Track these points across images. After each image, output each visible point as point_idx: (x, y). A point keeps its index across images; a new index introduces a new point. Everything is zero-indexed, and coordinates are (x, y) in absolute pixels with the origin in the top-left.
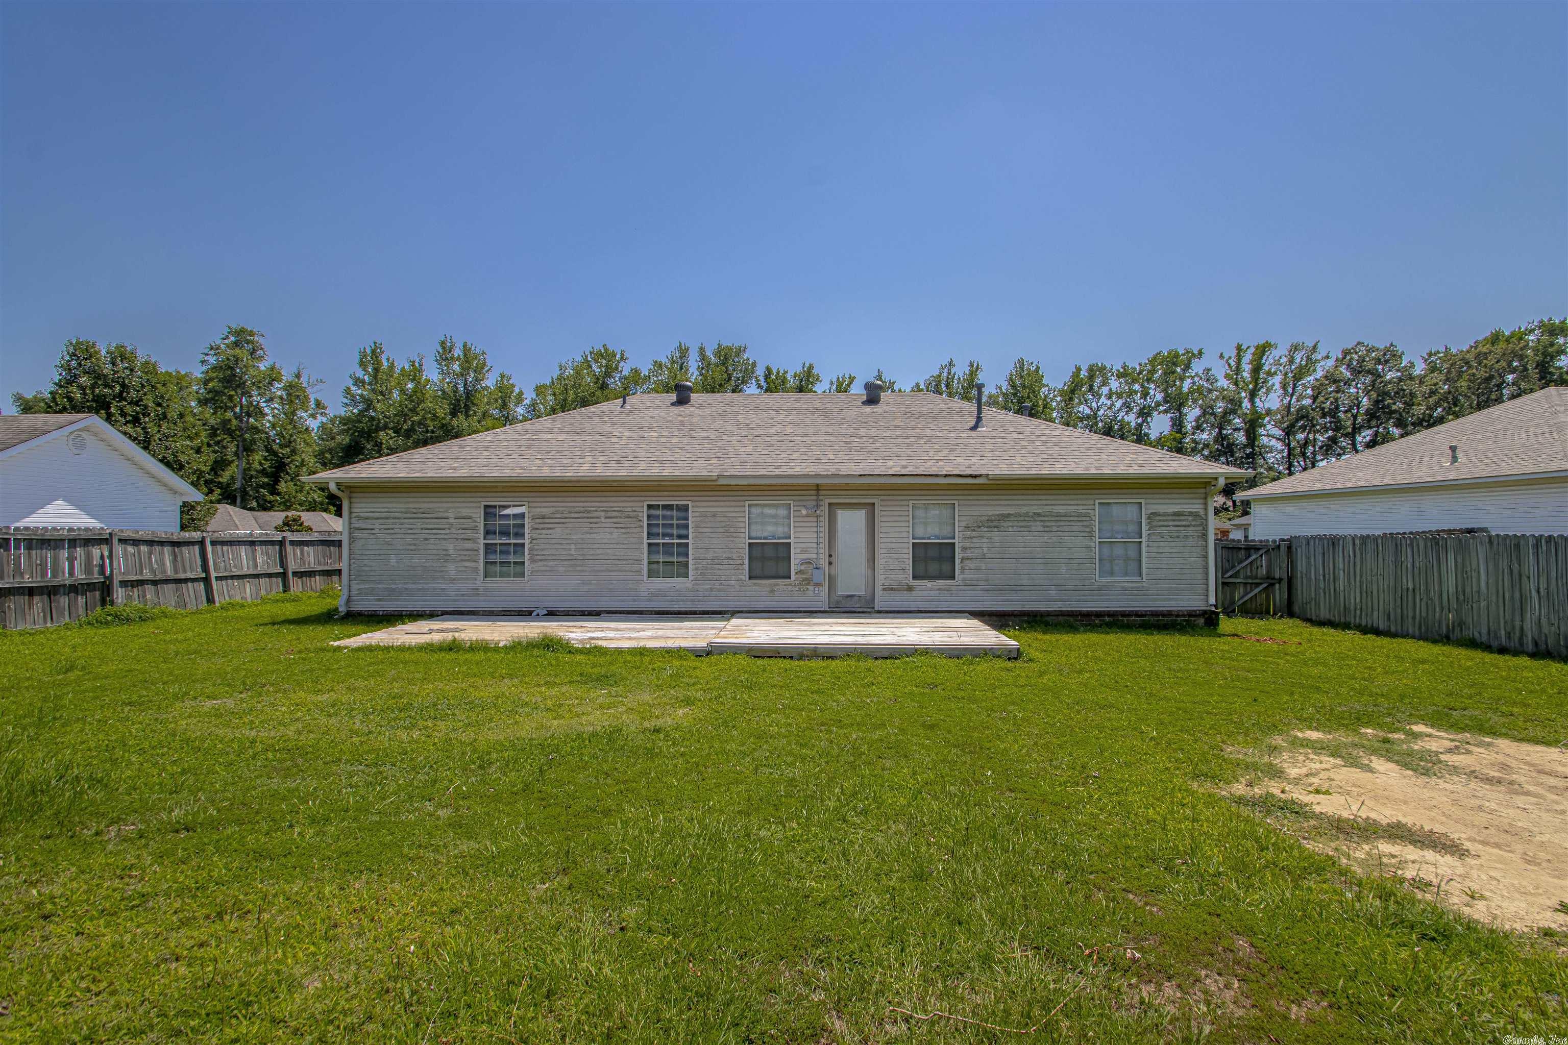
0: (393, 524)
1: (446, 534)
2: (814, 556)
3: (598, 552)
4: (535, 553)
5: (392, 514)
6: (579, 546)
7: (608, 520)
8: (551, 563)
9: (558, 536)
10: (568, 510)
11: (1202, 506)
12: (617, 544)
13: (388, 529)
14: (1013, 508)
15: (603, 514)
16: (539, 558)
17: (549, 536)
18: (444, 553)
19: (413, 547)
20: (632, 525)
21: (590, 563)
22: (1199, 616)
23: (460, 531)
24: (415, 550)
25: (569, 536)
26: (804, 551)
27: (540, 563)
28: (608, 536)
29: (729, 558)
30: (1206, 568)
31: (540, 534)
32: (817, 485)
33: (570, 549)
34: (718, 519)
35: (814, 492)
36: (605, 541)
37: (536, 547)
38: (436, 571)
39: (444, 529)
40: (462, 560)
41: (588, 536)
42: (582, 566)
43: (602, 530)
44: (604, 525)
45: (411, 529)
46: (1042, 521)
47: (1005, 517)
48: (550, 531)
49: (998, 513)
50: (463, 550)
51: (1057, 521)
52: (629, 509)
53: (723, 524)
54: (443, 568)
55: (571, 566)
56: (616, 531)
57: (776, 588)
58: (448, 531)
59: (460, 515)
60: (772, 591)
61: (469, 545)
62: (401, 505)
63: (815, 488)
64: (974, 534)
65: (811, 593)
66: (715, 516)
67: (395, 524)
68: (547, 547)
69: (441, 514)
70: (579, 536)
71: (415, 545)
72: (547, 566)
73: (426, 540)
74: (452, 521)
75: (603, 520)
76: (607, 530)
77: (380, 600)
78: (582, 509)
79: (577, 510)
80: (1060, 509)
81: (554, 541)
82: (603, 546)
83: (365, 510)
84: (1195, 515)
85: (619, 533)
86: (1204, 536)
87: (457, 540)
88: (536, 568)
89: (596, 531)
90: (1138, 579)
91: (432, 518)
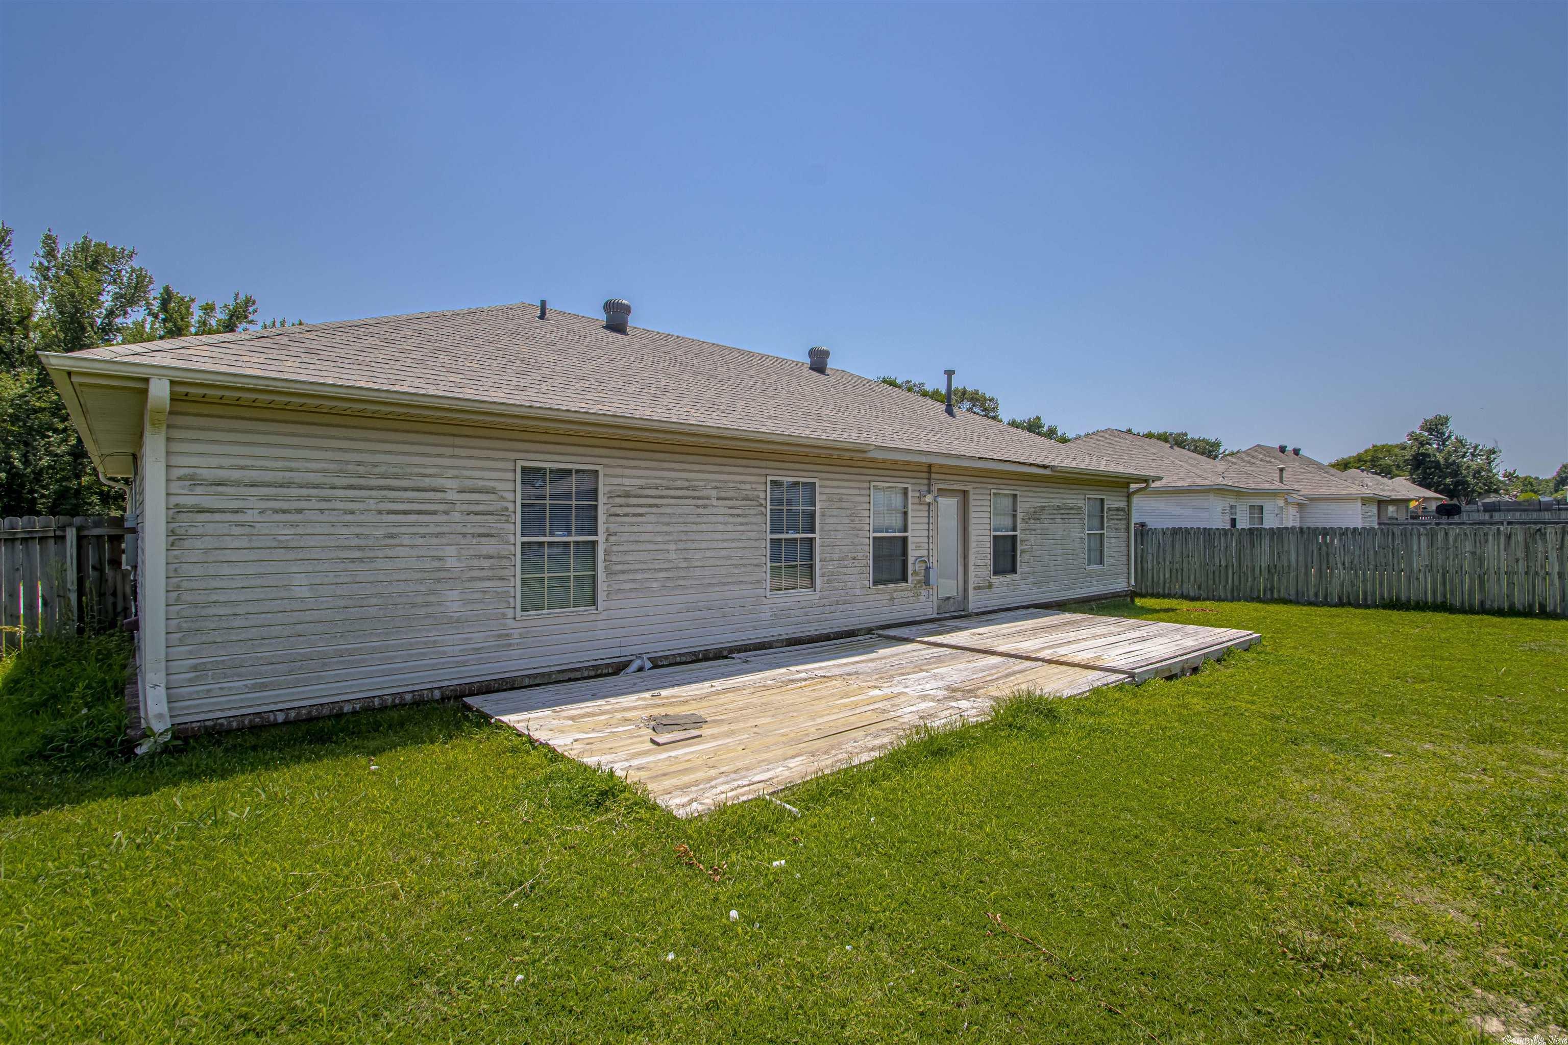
0: (299, 498)
1: (437, 524)
2: (925, 553)
3: (709, 554)
4: (614, 558)
5: (298, 477)
6: (681, 545)
7: (721, 502)
8: (639, 576)
9: (650, 528)
10: (665, 483)
11: (1126, 503)
12: (733, 540)
13: (284, 511)
14: (1047, 500)
15: (714, 493)
16: (619, 567)
17: (635, 529)
18: (436, 564)
19: (358, 554)
20: (752, 512)
21: (698, 572)
22: (1126, 596)
23: (472, 518)
24: (361, 560)
25: (665, 529)
26: (918, 548)
27: (622, 577)
28: (721, 527)
29: (854, 558)
30: (1129, 555)
31: (622, 524)
32: (930, 466)
33: (668, 551)
34: (844, 505)
35: (925, 475)
36: (718, 536)
37: (615, 548)
38: (414, 605)
39: (435, 513)
40: (472, 579)
41: (694, 528)
42: (684, 578)
43: (714, 519)
44: (715, 511)
45: (352, 512)
46: (1062, 514)
47: (1043, 509)
48: (640, 519)
49: (1039, 504)
50: (479, 557)
51: (1068, 514)
52: (748, 487)
53: (849, 512)
54: (432, 598)
55: (669, 578)
56: (731, 520)
57: (895, 595)
58: (444, 518)
59: (468, 483)
60: (892, 599)
61: (489, 547)
62: (329, 455)
63: (925, 469)
64: (1027, 527)
65: (922, 598)
66: (840, 500)
67: (308, 498)
68: (633, 547)
69: (427, 482)
70: (682, 528)
71: (359, 548)
72: (633, 581)
73: (392, 536)
74: (452, 496)
75: (715, 502)
76: (720, 519)
77: (263, 687)
78: (687, 484)
79: (678, 483)
80: (1070, 502)
81: (644, 537)
82: (715, 545)
83: (214, 461)
84: (1123, 510)
85: (735, 524)
86: (1128, 529)
87: (464, 535)
88: (616, 587)
89: (705, 519)
90: (1101, 566)
91: (406, 489)
